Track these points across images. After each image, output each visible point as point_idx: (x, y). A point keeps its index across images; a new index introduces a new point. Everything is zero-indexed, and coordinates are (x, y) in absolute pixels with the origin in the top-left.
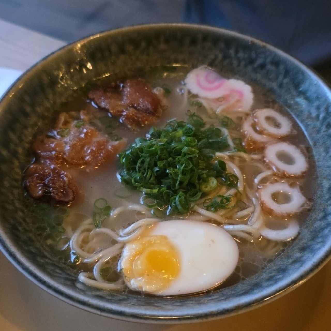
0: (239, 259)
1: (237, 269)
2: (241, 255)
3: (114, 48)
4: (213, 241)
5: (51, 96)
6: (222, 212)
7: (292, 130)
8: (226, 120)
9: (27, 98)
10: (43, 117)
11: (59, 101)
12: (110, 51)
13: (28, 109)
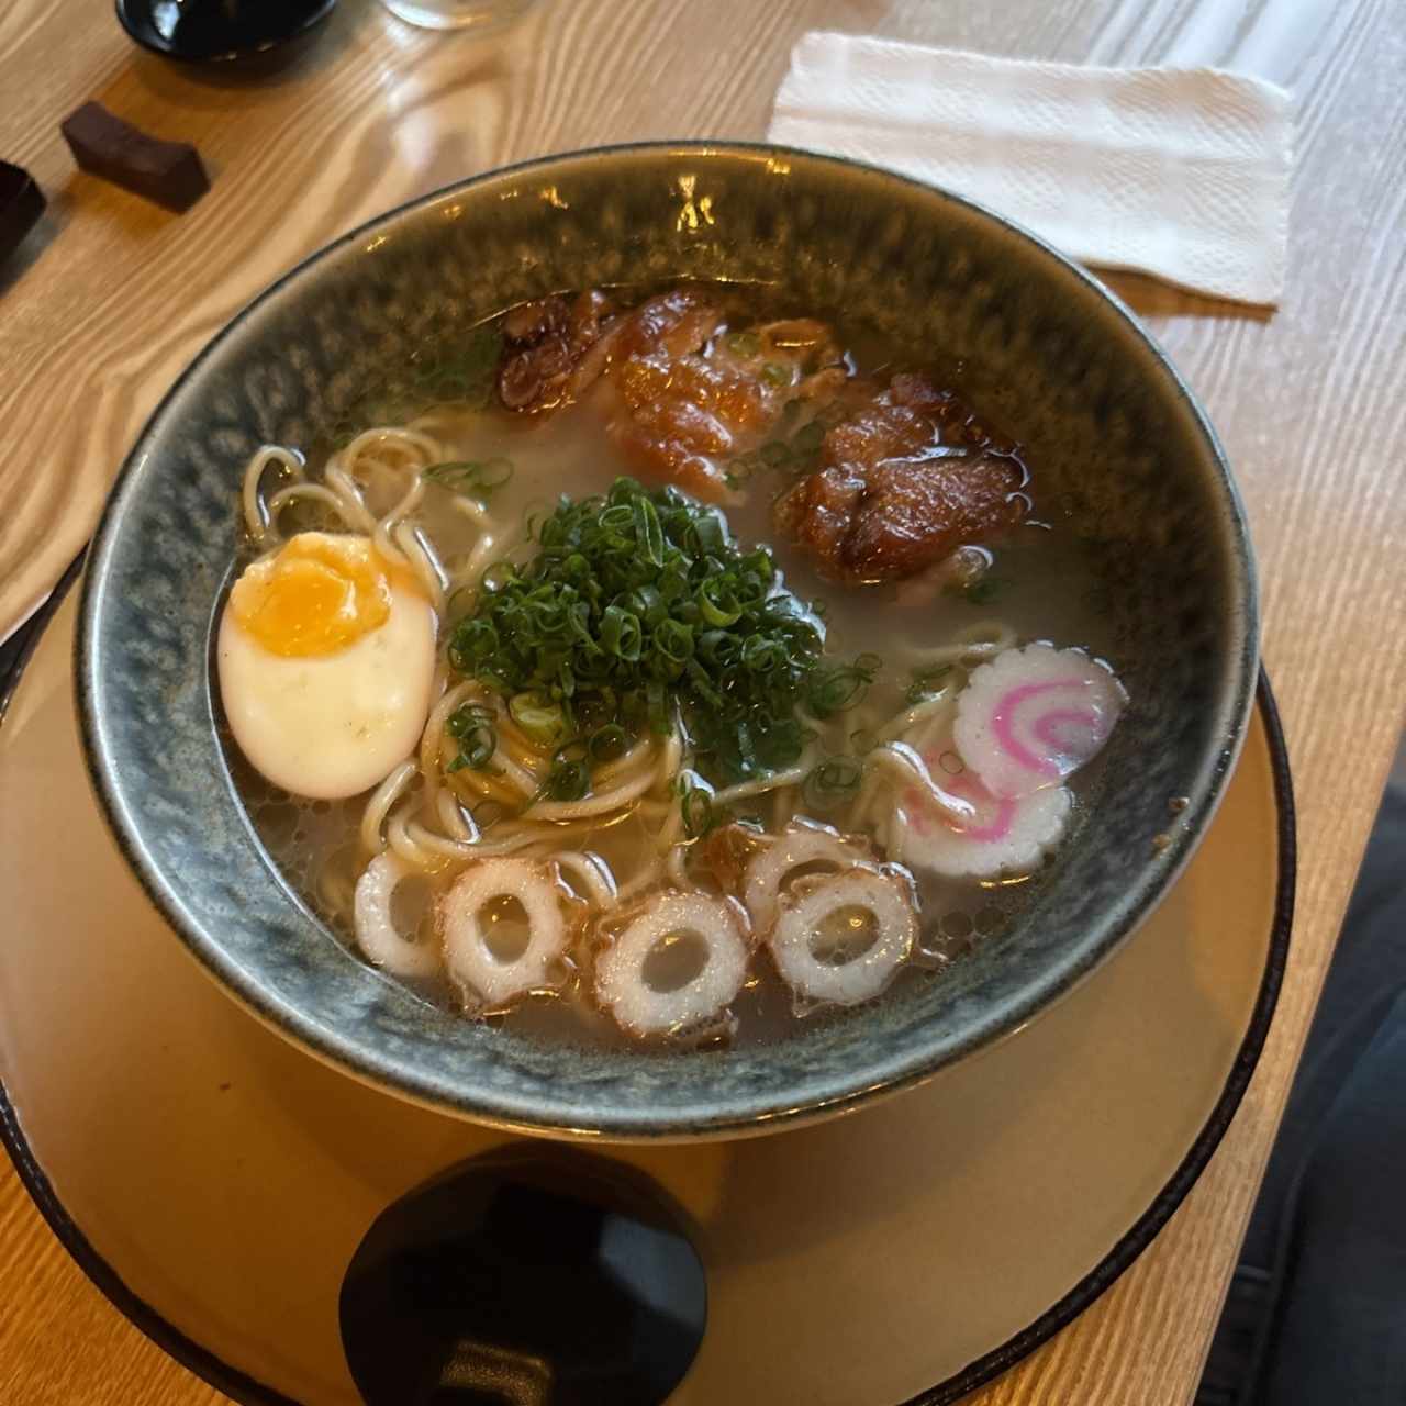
0: (310, 799)
1: (282, 794)
2: (322, 805)
3: (1095, 380)
4: (363, 731)
5: (862, 276)
6: (451, 752)
7: (813, 1000)
8: (845, 778)
9: (808, 210)
10: (797, 285)
11: (870, 305)
12: (1082, 373)
13: (783, 233)
